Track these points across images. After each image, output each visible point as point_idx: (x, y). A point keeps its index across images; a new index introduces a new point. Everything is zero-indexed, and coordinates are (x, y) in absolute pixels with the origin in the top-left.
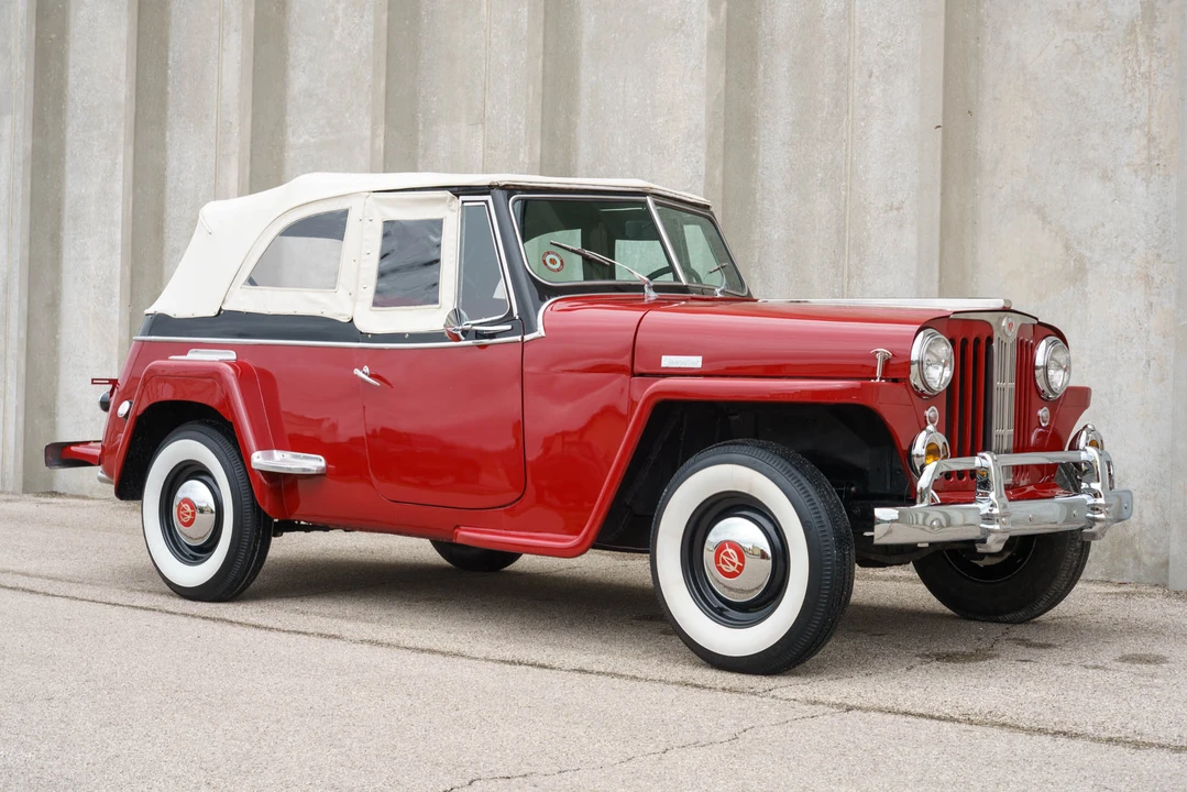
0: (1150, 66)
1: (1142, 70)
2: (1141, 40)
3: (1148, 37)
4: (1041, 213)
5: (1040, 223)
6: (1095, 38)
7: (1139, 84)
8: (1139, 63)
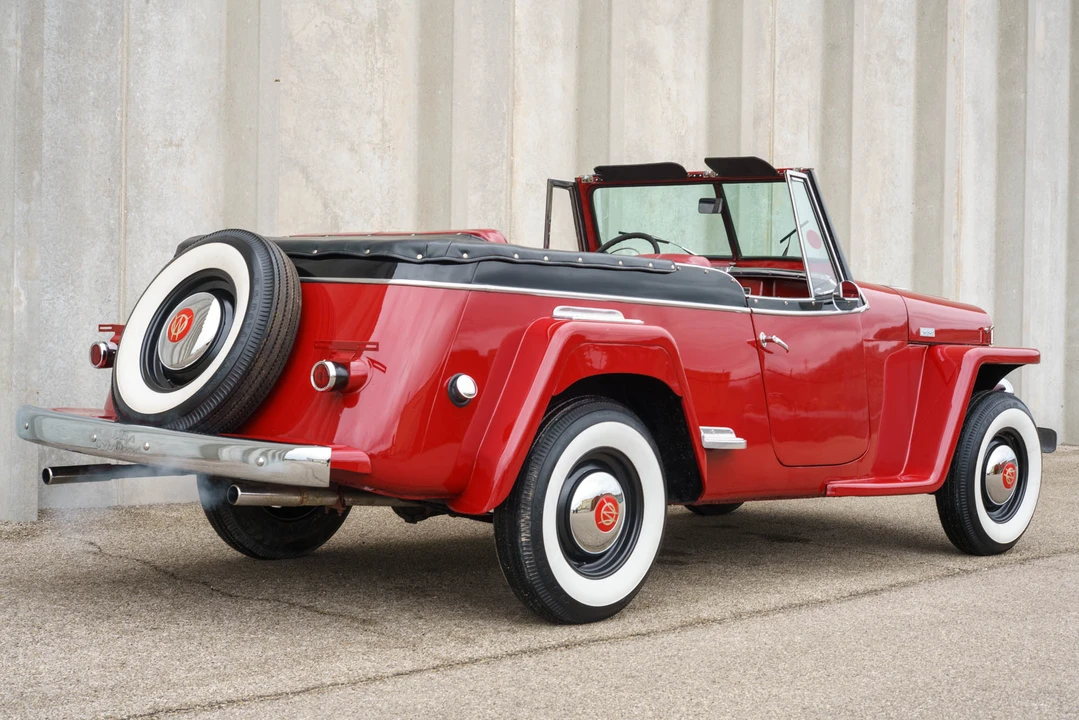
0: (384, 64)
1: (379, 65)
2: (377, 40)
3: (382, 39)
4: (304, 170)
5: (304, 180)
6: (345, 28)
7: (376, 76)
8: (377, 59)
